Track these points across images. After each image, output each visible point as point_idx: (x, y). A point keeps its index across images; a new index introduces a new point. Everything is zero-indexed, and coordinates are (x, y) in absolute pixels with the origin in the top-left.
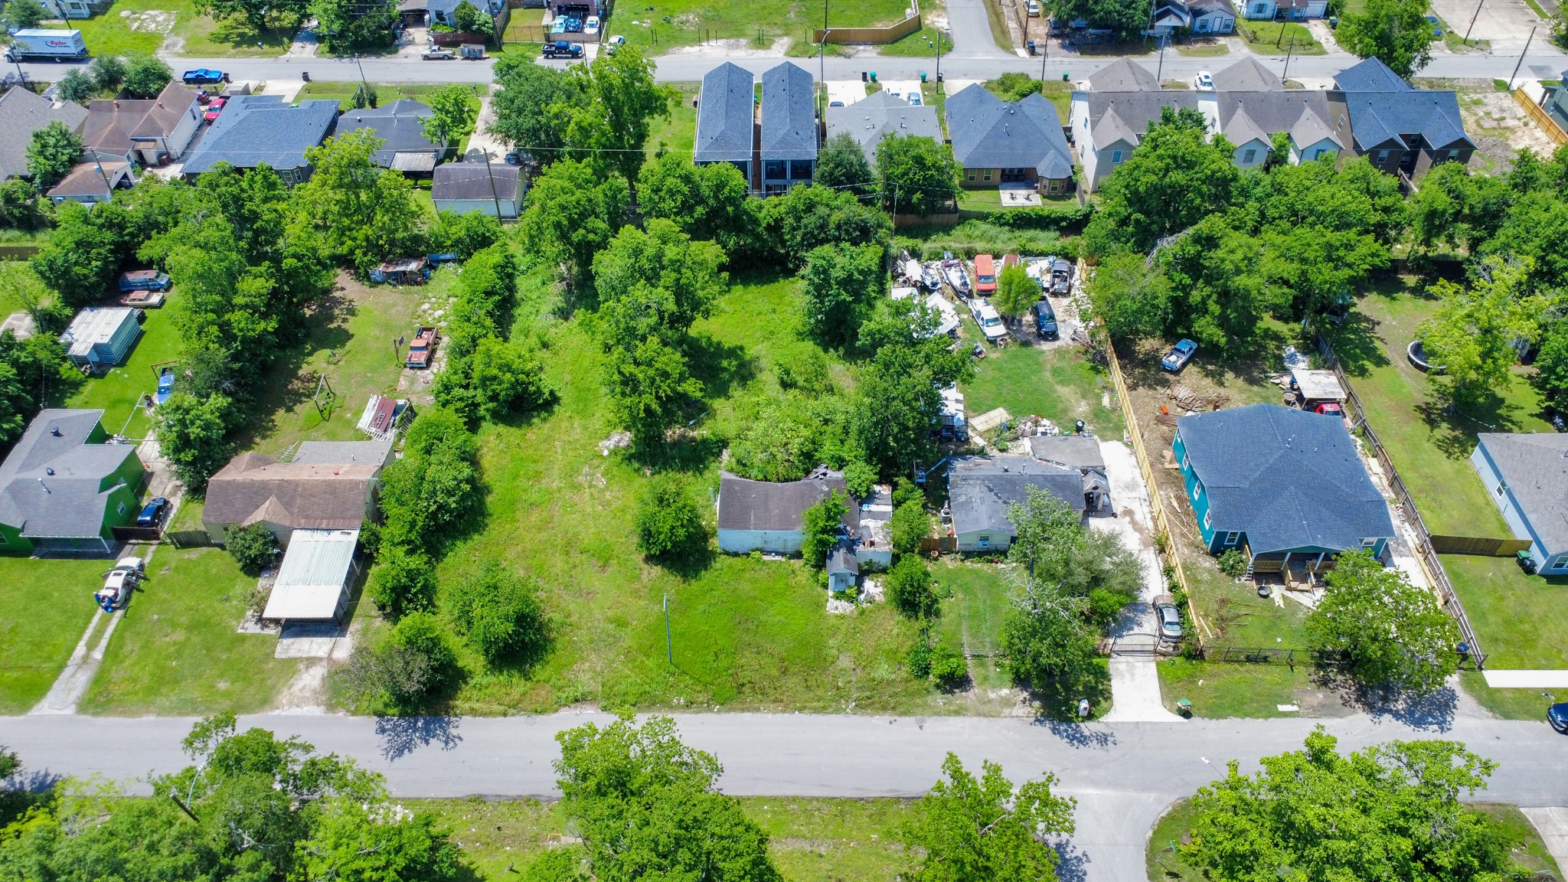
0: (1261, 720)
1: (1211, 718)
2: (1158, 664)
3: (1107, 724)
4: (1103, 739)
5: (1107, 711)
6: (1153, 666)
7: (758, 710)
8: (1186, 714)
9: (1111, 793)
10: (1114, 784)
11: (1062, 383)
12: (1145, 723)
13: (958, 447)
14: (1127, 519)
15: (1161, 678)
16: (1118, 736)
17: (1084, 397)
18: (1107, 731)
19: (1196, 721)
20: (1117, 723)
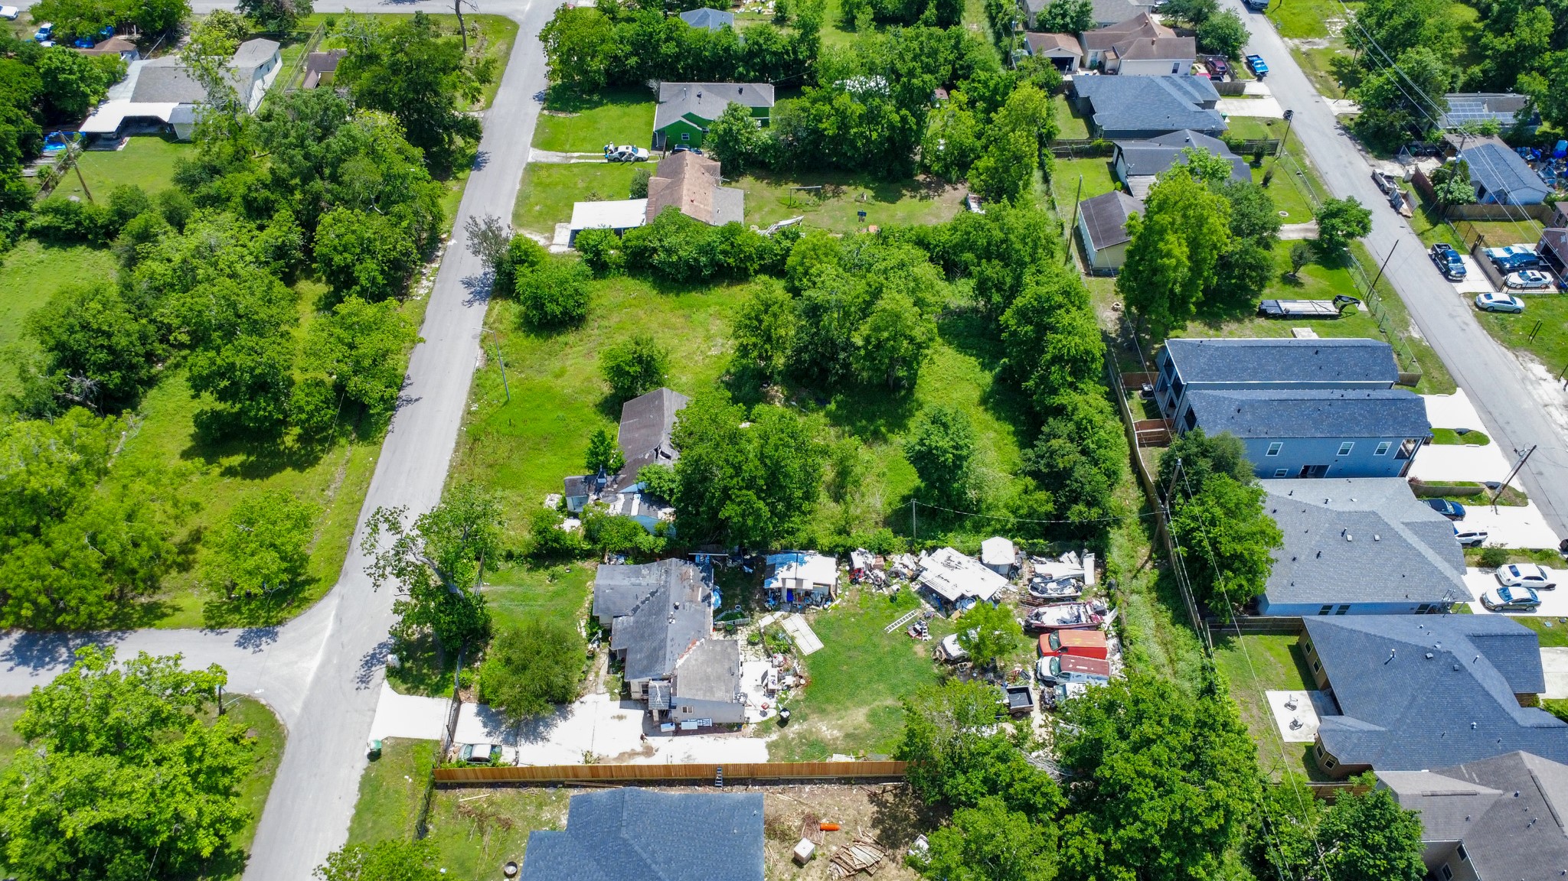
0: (349, 824)
1: (362, 777)
2: (437, 742)
3: (380, 685)
4: (364, 680)
5: (394, 687)
6: (437, 737)
7: (456, 451)
8: (374, 756)
9: (310, 678)
10: (317, 680)
11: (873, 716)
12: (372, 718)
13: (758, 602)
14: (639, 749)
15: (420, 742)
16: (364, 693)
17: (847, 736)
18: (371, 685)
19: (364, 762)
20: (378, 694)
